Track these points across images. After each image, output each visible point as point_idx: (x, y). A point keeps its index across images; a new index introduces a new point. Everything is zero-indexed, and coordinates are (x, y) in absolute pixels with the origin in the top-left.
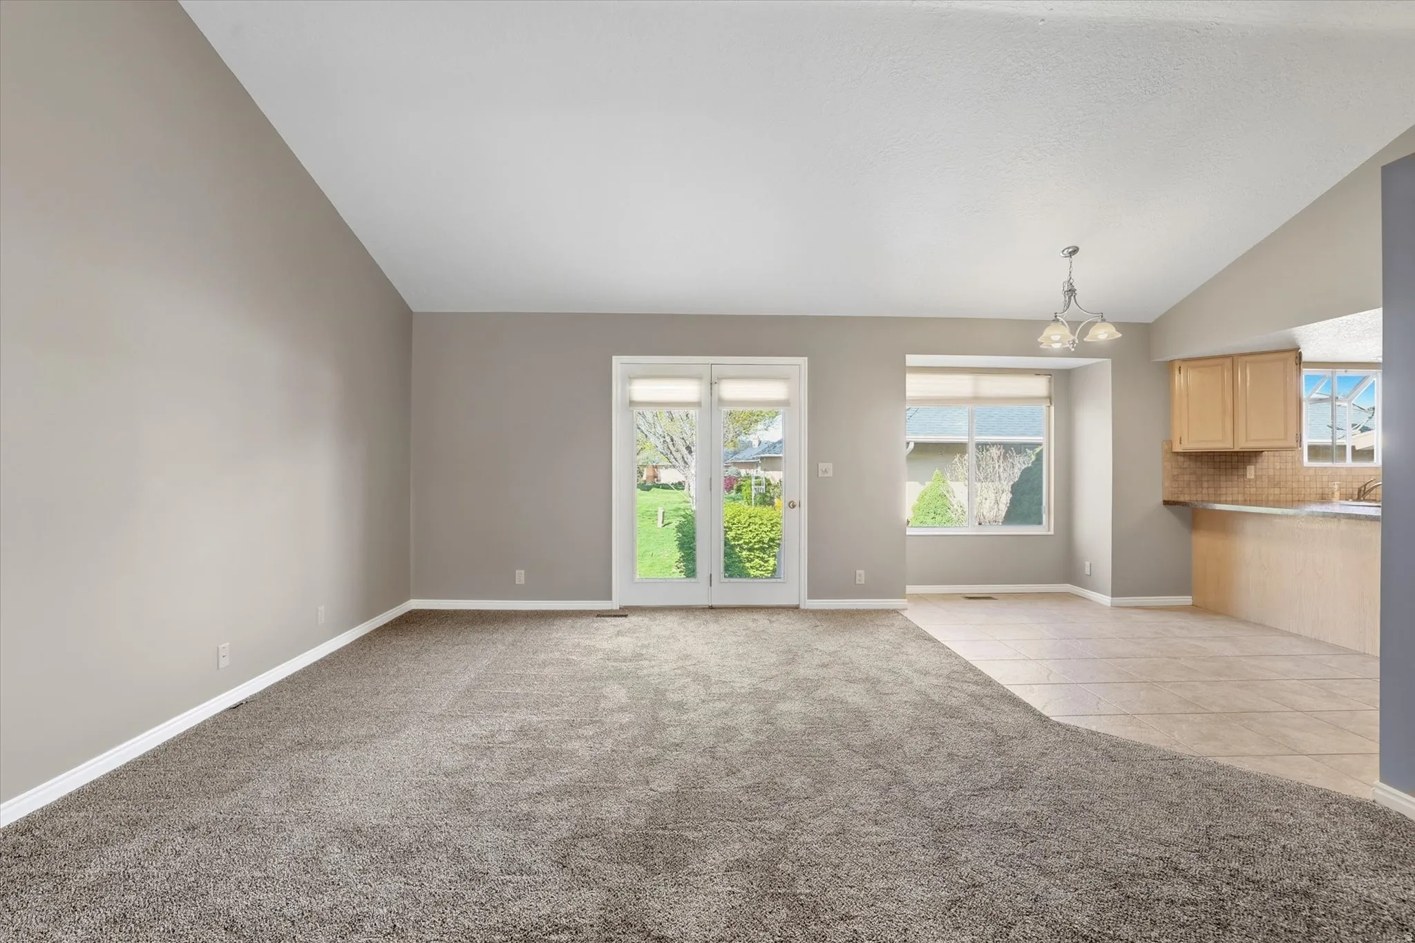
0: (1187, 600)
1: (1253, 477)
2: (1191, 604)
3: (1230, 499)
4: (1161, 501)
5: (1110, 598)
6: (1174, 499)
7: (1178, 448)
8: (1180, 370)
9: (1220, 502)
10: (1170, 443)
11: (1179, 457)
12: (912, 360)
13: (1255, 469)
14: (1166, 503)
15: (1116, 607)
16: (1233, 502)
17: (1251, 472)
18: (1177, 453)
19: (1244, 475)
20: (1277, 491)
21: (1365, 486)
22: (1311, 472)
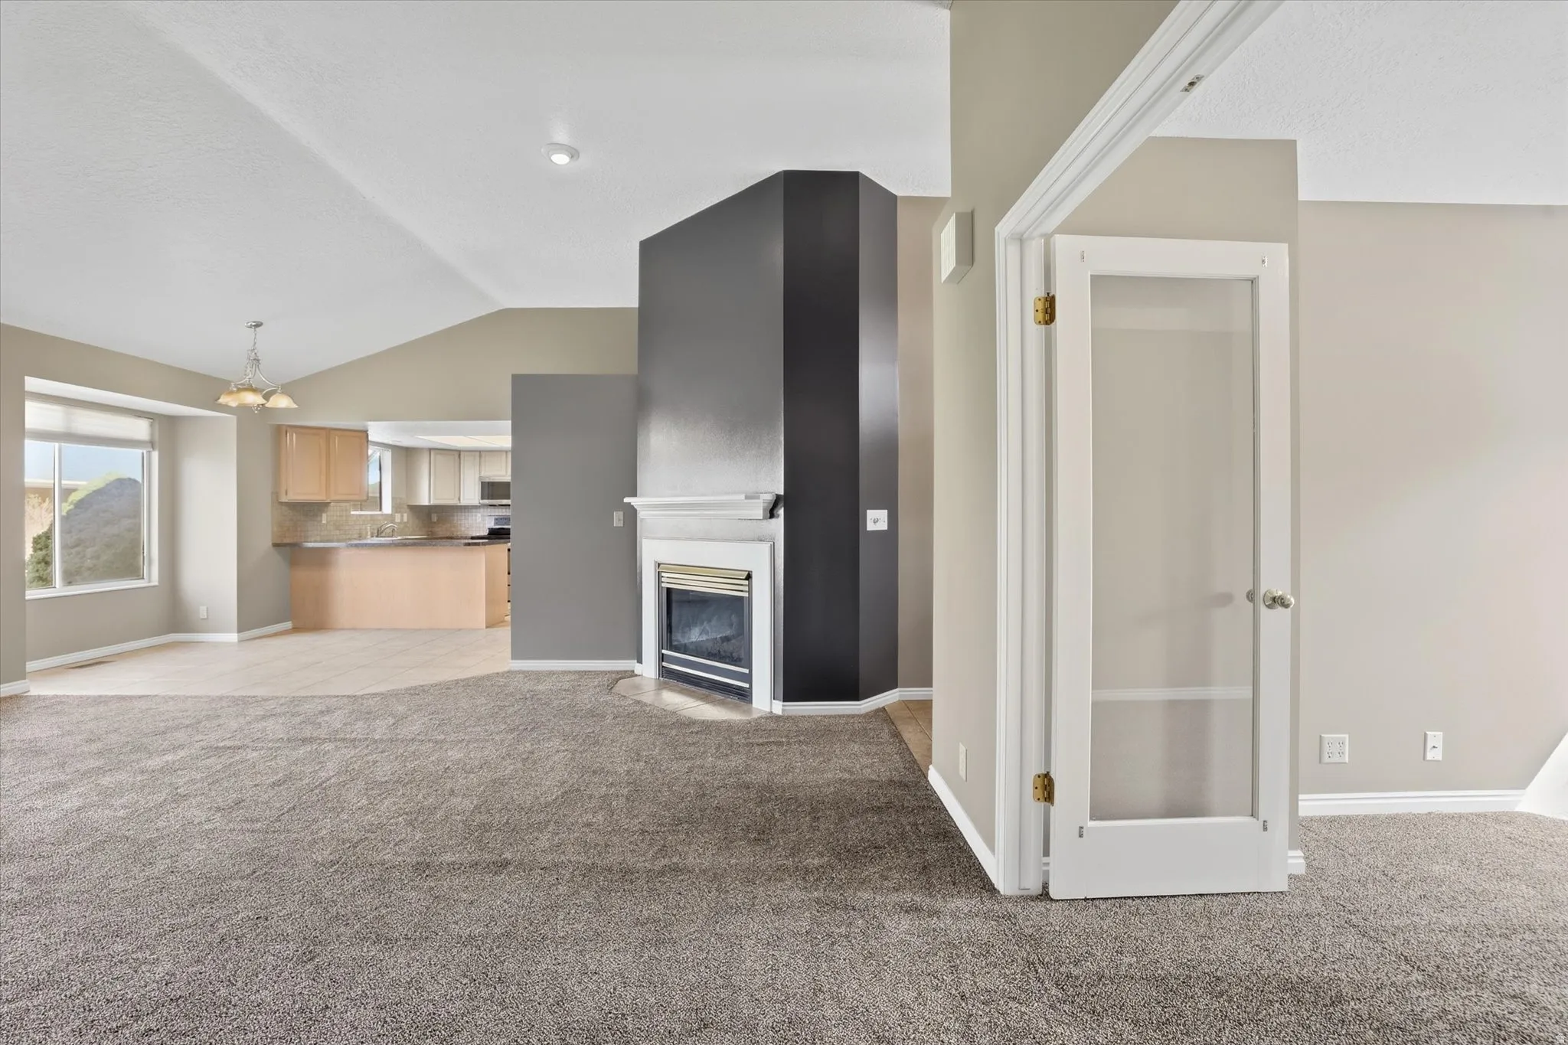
0: (288, 625)
1: (325, 522)
2: (291, 628)
3: (313, 540)
4: (271, 544)
5: (236, 634)
6: (279, 542)
7: (284, 499)
8: (286, 434)
9: (308, 542)
10: (278, 494)
11: (283, 507)
12: (32, 383)
13: (327, 516)
14: (274, 545)
15: (240, 641)
16: (315, 541)
17: (324, 519)
18: (282, 503)
19: (321, 521)
20: (338, 532)
21: (381, 527)
22: (355, 518)
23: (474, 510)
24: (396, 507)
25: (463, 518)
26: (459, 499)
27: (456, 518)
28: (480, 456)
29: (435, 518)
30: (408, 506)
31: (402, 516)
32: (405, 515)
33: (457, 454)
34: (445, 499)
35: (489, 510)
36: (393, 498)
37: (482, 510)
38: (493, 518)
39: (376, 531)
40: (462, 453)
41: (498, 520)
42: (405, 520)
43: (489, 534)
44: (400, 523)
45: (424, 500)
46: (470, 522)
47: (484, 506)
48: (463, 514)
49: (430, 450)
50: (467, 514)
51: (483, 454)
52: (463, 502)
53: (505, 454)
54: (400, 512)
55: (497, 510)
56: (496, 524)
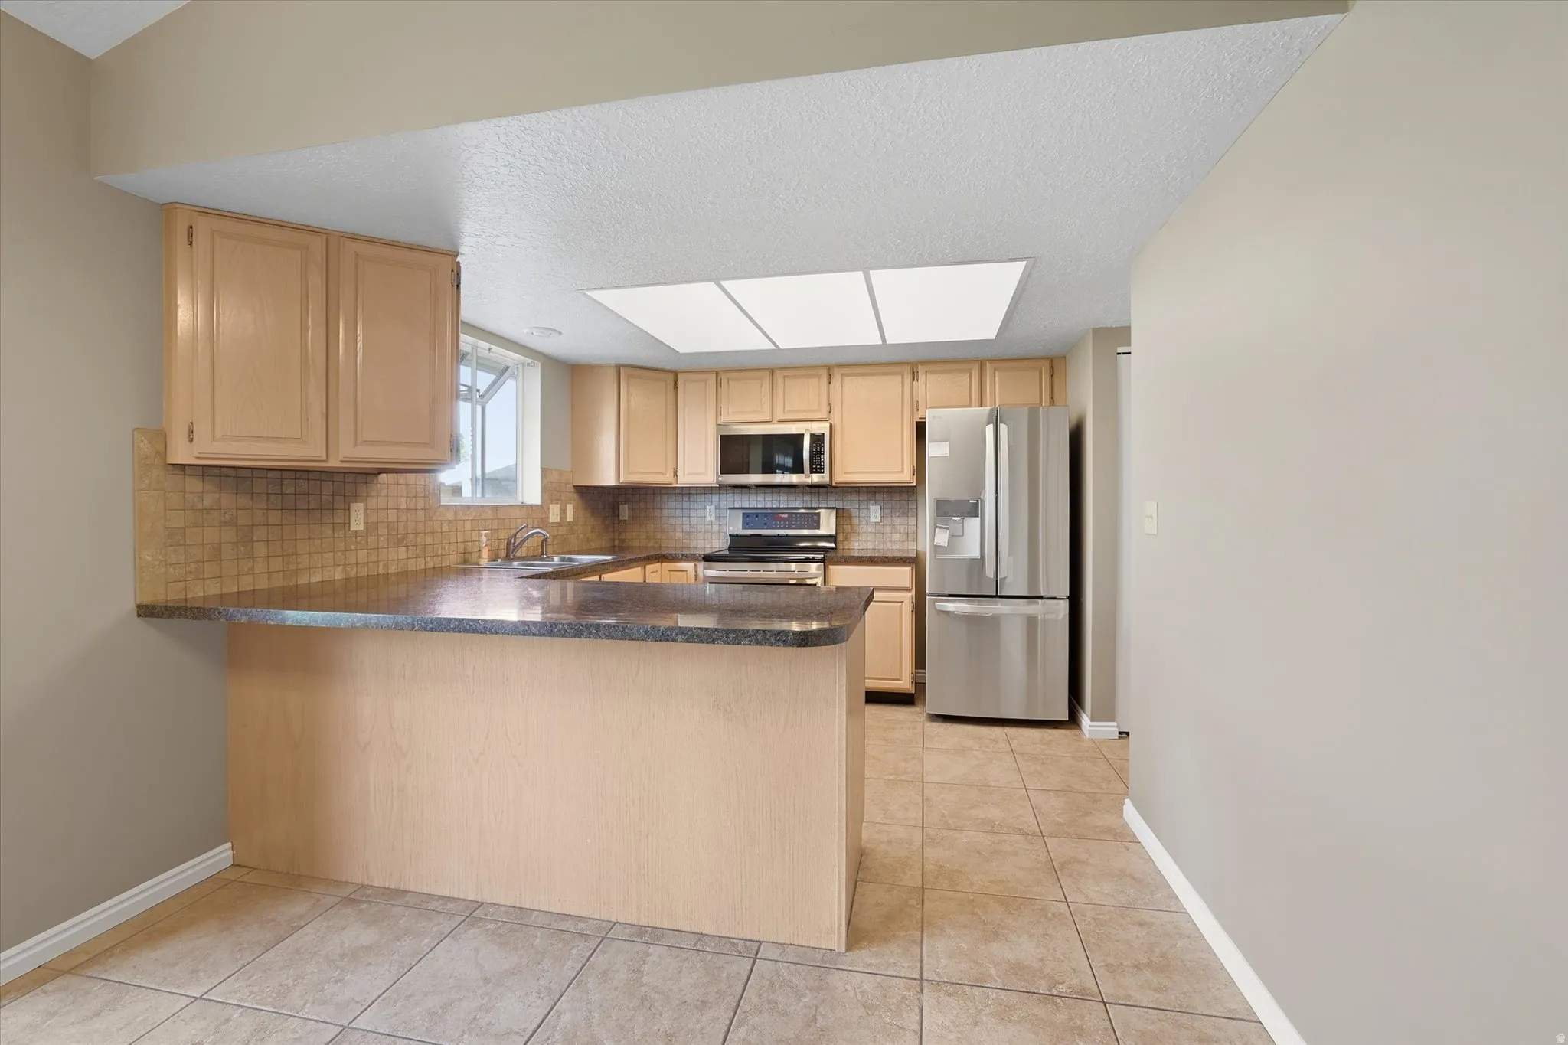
1: (361, 527)
4: (129, 607)
7: (181, 453)
8: (190, 236)
10: (161, 437)
11: (188, 480)
13: (366, 510)
14: (146, 611)
17: (358, 516)
19: (346, 524)
20: (402, 553)
21: (515, 535)
22: (450, 516)
23: (701, 498)
24: (550, 490)
25: (679, 512)
26: (676, 475)
27: (665, 513)
28: (718, 383)
29: (625, 511)
30: (574, 486)
31: (563, 511)
32: (570, 508)
33: (670, 378)
34: (645, 472)
35: (730, 497)
36: (544, 472)
37: (716, 497)
38: (741, 512)
39: (503, 546)
40: (679, 376)
41: (750, 517)
42: (570, 517)
43: (730, 549)
44: (559, 525)
45: (607, 478)
46: (694, 521)
47: (723, 488)
48: (679, 505)
49: (618, 368)
50: (686, 505)
51: (724, 377)
52: (684, 480)
53: (767, 374)
54: (557, 501)
55: (753, 497)
56: (746, 525)
